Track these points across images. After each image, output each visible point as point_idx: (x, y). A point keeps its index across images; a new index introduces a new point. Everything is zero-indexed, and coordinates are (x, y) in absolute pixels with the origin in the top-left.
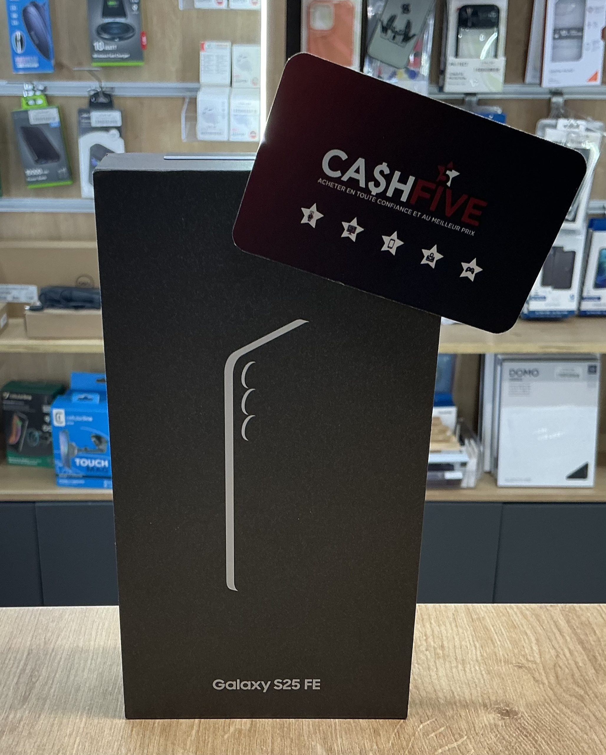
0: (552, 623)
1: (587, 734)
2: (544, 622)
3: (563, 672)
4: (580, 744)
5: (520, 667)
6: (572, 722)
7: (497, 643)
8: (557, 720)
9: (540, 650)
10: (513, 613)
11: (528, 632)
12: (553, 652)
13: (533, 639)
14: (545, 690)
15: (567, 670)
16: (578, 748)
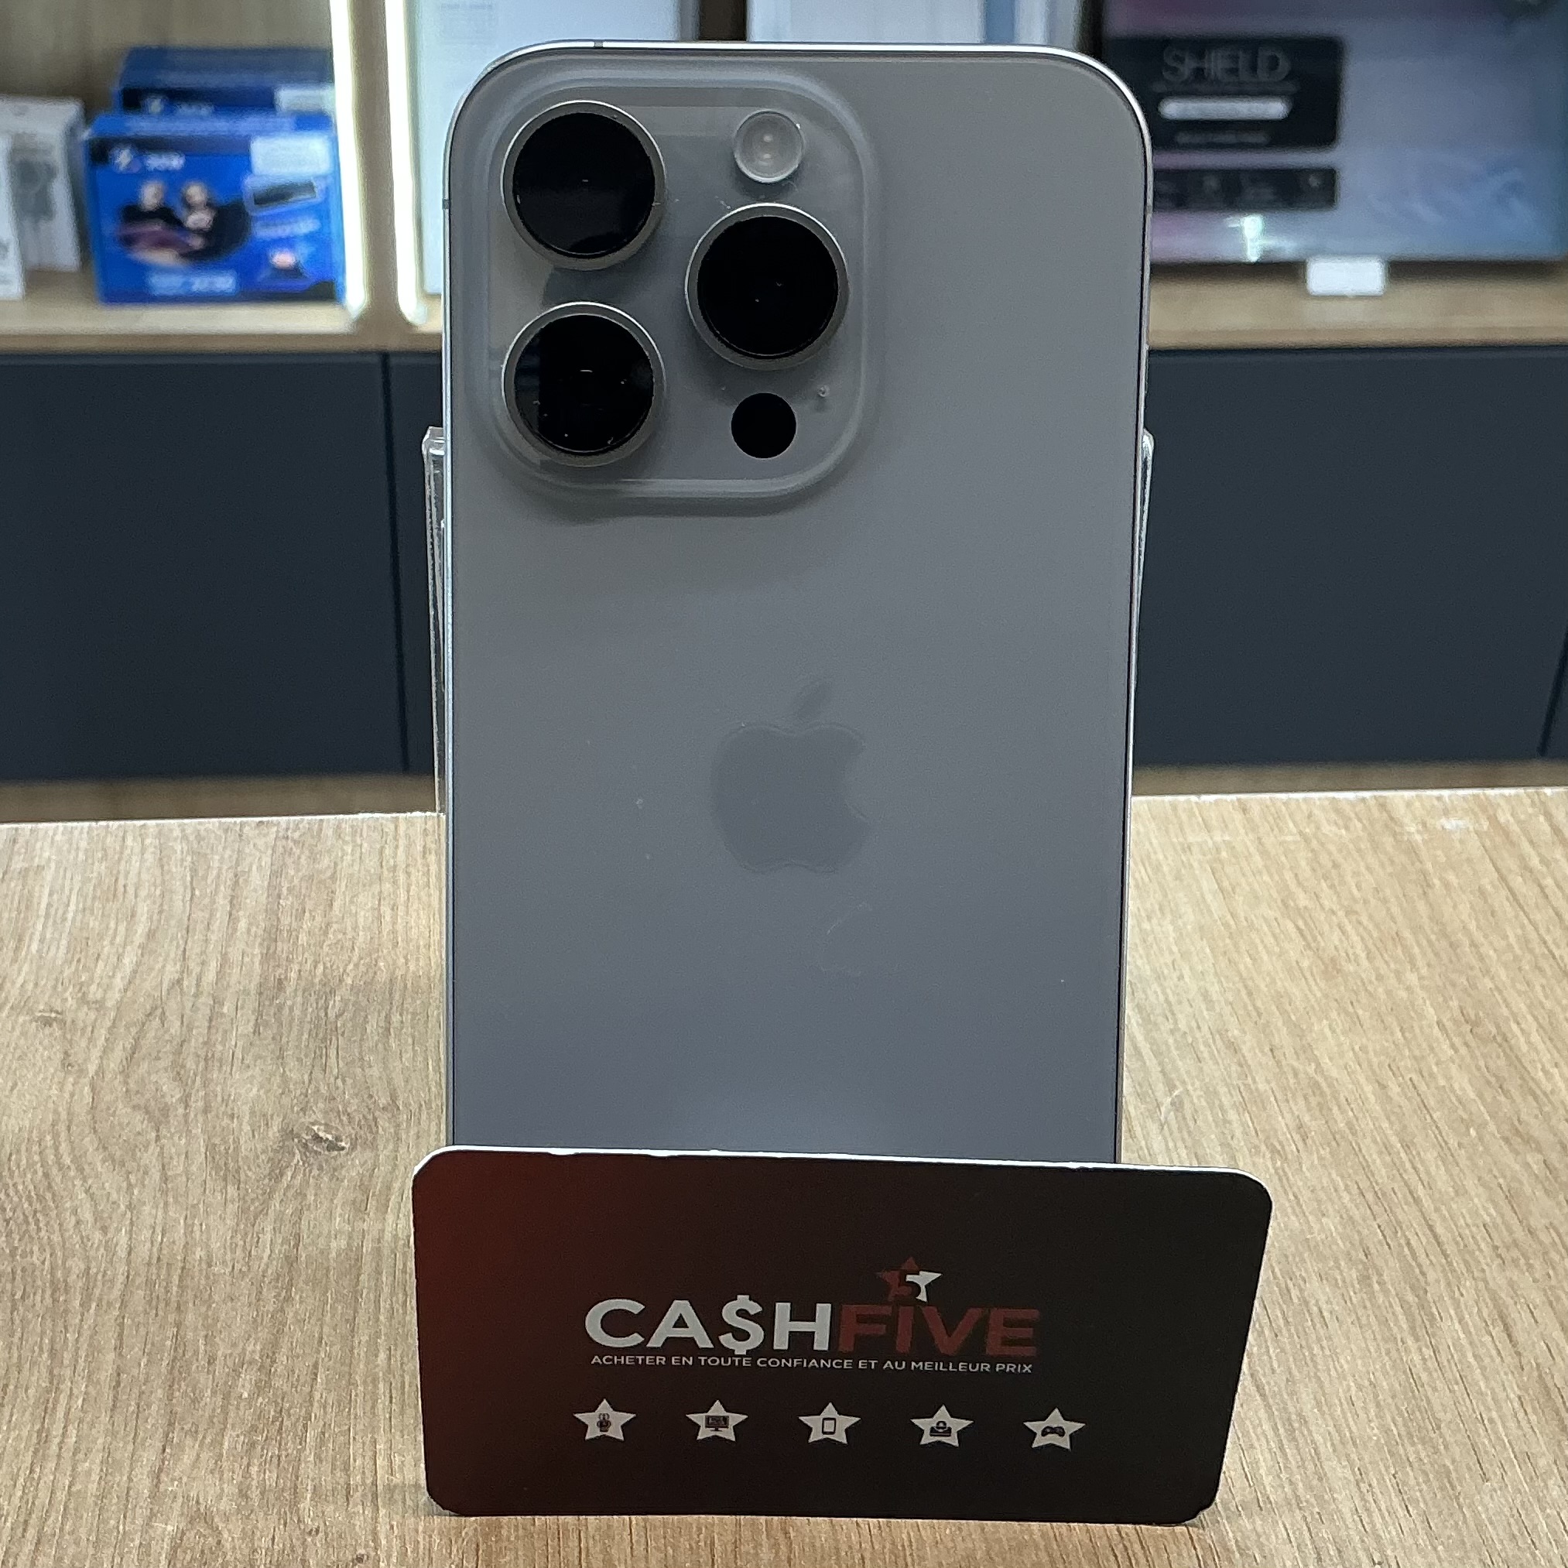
0: (231, 875)
1: (104, 1230)
2: (205, 878)
3: (161, 1032)
4: (64, 1263)
5: (47, 1022)
6: (87, 1191)
7: (29, 946)
8: (50, 1187)
9: (138, 964)
10: (137, 850)
11: (143, 909)
12: (172, 971)
13: (141, 929)
14: (72, 1095)
15: (175, 1028)
16: (52, 1274)
